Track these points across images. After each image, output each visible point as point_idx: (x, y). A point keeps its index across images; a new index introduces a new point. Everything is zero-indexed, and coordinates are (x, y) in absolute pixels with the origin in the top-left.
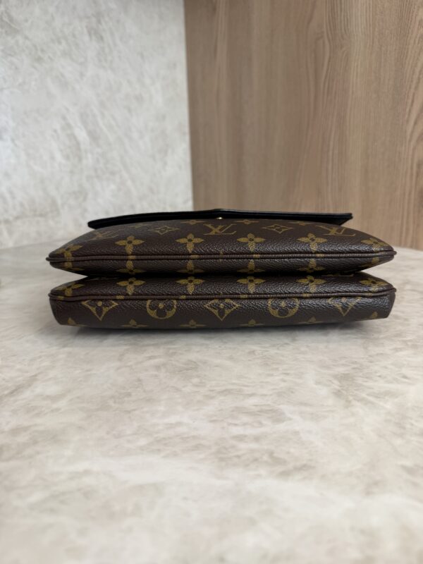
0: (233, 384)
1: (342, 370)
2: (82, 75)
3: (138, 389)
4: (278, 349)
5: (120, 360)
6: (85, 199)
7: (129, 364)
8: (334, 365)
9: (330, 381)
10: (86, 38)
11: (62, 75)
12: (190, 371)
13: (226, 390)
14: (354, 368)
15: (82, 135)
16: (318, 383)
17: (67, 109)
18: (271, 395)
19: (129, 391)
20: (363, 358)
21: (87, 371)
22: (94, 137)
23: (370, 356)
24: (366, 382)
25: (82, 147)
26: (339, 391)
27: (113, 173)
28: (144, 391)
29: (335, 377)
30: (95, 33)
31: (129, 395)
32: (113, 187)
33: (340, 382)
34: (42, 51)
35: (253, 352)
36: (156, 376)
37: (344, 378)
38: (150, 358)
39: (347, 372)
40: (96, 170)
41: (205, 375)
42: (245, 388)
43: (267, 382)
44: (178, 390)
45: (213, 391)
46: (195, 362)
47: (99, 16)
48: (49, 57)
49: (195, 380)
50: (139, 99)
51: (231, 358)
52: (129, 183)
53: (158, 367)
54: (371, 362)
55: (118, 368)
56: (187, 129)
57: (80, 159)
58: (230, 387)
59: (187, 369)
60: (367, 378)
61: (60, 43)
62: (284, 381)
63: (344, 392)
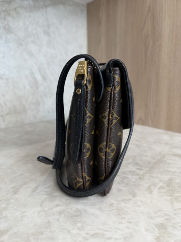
0: (100, 229)
1: (159, 220)
2: (40, 51)
3: (48, 229)
4: (126, 203)
5: (41, 206)
7: (46, 209)
8: (155, 216)
9: (153, 229)
10: (43, 35)
11: (31, 51)
12: (76, 217)
13: (95, 234)
14: (166, 219)
15: (39, 77)
16: (147, 230)
17: (33, 66)
18: (120, 239)
19: (43, 230)
20: (171, 211)
21: (24, 212)
22: (44, 78)
23: (175, 210)
24: (173, 230)
25: (39, 82)
26: (158, 237)
28: (51, 231)
29: (156, 225)
30: (47, 33)
31: (42, 233)
33: (159, 229)
34: (23, 41)
35: (111, 205)
36: (58, 220)
37: (161, 227)
38: (57, 205)
39: (162, 222)
40: (44, 93)
41: (85, 221)
42: (106, 233)
43: (119, 228)
44: (69, 232)
45: (88, 234)
46: (80, 211)
47: (49, 26)
48: (25, 43)
49: (79, 225)
51: (100, 209)
53: (60, 213)
54: (176, 215)
55: (39, 212)
57: (37, 88)
58: (98, 231)
59: (75, 216)
60: (174, 227)
61: (31, 37)
62: (128, 228)
63: (161, 238)
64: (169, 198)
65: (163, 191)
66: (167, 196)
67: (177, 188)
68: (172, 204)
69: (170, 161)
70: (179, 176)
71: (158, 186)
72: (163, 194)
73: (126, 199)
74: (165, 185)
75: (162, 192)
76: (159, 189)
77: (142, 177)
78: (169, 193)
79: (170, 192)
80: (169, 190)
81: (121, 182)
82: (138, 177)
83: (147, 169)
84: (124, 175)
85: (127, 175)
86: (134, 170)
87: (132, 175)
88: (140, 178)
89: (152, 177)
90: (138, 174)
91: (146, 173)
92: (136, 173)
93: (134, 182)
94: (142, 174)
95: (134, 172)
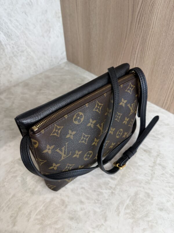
6: (10, 69)
22: (8, 35)
25: (3, 43)
27: (23, 52)
32: (24, 58)
40: (13, 53)
50: (30, 4)
52: (32, 53)
56: (60, 15)
57: (4, 50)
64: (131, 221)
65: (128, 211)
66: (130, 218)
67: (139, 206)
68: (132, 229)
69: (140, 163)
70: (144, 188)
71: (125, 205)
72: (127, 215)
73: (99, 225)
74: (130, 203)
75: (127, 213)
76: (125, 209)
77: (114, 191)
78: (132, 214)
79: (134, 213)
80: (133, 209)
81: (96, 201)
82: (110, 191)
83: (119, 178)
84: (100, 190)
85: (102, 189)
86: (108, 181)
87: (106, 189)
88: (112, 193)
89: (122, 191)
90: (111, 187)
91: (117, 185)
92: (110, 185)
93: (107, 200)
94: (114, 186)
95: (108, 184)
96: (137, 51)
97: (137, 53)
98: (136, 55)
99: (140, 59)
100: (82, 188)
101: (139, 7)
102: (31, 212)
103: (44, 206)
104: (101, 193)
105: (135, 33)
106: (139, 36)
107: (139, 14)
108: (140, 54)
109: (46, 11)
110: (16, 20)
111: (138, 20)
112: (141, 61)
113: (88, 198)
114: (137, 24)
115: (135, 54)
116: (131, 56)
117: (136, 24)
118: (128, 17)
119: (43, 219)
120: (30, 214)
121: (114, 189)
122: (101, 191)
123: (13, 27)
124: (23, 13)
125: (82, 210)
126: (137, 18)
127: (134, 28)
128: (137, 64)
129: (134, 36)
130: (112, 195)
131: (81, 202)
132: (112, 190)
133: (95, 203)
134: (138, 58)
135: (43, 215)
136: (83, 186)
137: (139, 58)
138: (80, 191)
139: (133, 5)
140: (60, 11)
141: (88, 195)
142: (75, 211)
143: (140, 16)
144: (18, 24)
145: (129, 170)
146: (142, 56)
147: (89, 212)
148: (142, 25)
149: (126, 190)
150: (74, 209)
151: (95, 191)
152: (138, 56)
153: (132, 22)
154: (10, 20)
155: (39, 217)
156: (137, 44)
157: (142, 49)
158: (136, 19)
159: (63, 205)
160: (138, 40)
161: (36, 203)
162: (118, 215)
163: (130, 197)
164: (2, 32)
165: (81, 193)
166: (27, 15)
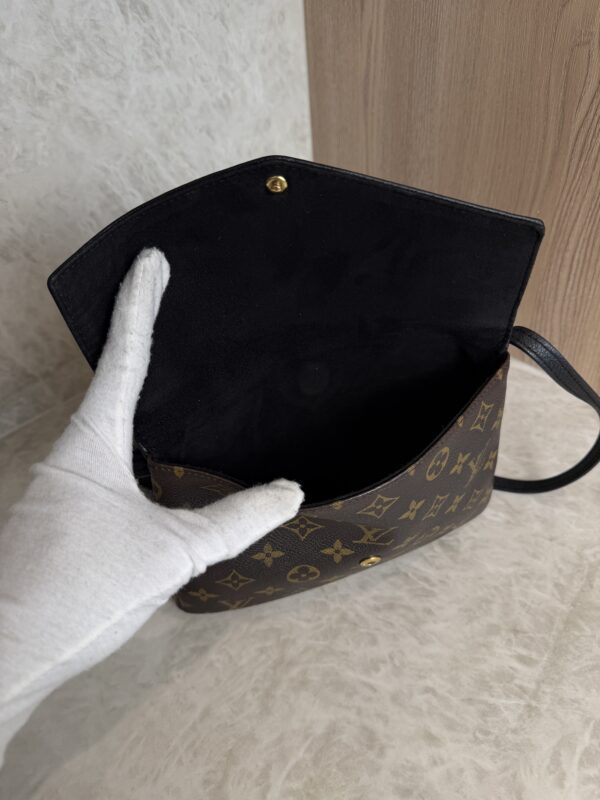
2: (120, 97)
10: (119, 21)
11: (87, 112)
17: (106, 170)
34: (44, 78)
48: (58, 86)
50: (224, 105)
56: (307, 131)
61: (72, 50)
65: (592, 772)
71: (580, 749)
72: (592, 786)
74: (596, 742)
75: (588, 780)
76: (581, 763)
77: (534, 703)
81: (478, 735)
82: (523, 703)
83: (545, 659)
84: (486, 697)
85: (493, 696)
86: (511, 668)
87: (508, 697)
88: (529, 707)
89: (561, 701)
90: (523, 690)
91: (543, 681)
92: (517, 682)
93: (514, 731)
94: (532, 686)
95: (513, 678)
96: (573, 240)
97: (571, 247)
98: (568, 255)
99: (583, 267)
100: (428, 690)
101: (584, 108)
102: (268, 766)
103: (309, 750)
104: (494, 710)
105: (567, 187)
106: (580, 196)
107: (584, 130)
108: (583, 251)
109: (268, 122)
110: (182, 154)
111: (579, 148)
112: (587, 272)
113: (451, 726)
114: (575, 160)
115: (566, 250)
116: (551, 256)
117: (571, 160)
118: (544, 137)
119: (312, 791)
120: (265, 774)
121: (535, 696)
122: (492, 700)
123: (172, 174)
124: (201, 131)
125: (435, 763)
126: (576, 139)
127: (565, 172)
128: (571, 282)
129: (564, 196)
130: (529, 716)
131: (431, 739)
132: (527, 697)
133: (476, 741)
134: (575, 263)
135: (311, 780)
136: (429, 683)
137: (578, 265)
138: (419, 699)
139: (564, 103)
140: (307, 121)
141: (450, 715)
142: (414, 769)
143: (587, 136)
144: (186, 165)
145: (577, 633)
146: (588, 255)
147: (461, 771)
148: (592, 162)
149: (573, 701)
150: (408, 762)
151: (470, 701)
152: (576, 257)
153: (555, 155)
154: (165, 156)
155: (296, 785)
156: (573, 219)
157: (590, 236)
158: (571, 144)
159: (370, 747)
160: (577, 206)
161: (280, 739)
162: (560, 782)
163: (592, 725)
164: (140, 190)
165: (425, 708)
166: (213, 138)
